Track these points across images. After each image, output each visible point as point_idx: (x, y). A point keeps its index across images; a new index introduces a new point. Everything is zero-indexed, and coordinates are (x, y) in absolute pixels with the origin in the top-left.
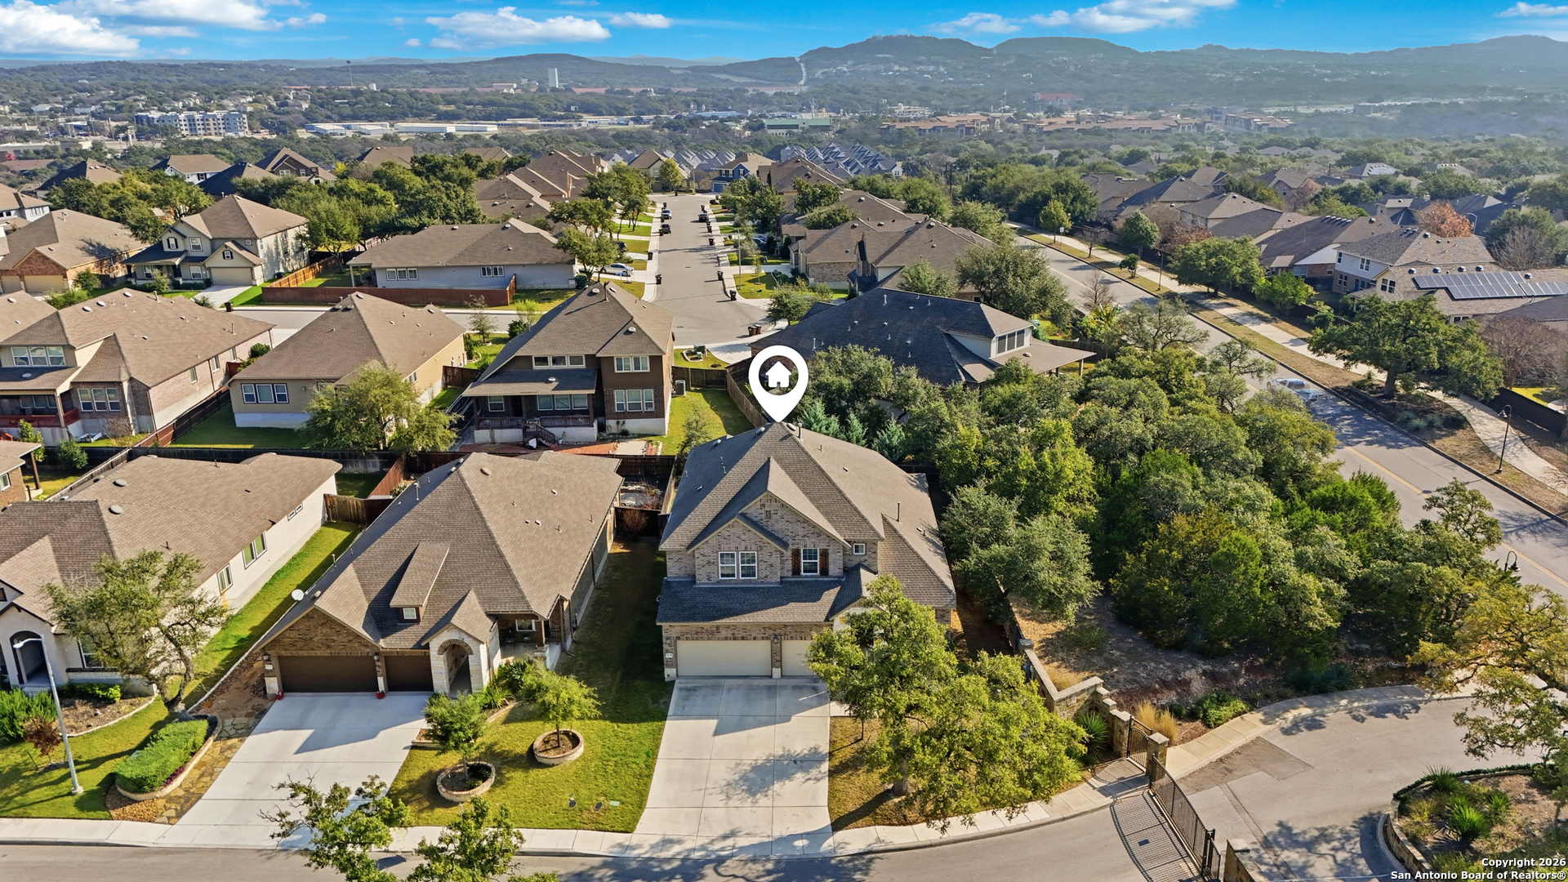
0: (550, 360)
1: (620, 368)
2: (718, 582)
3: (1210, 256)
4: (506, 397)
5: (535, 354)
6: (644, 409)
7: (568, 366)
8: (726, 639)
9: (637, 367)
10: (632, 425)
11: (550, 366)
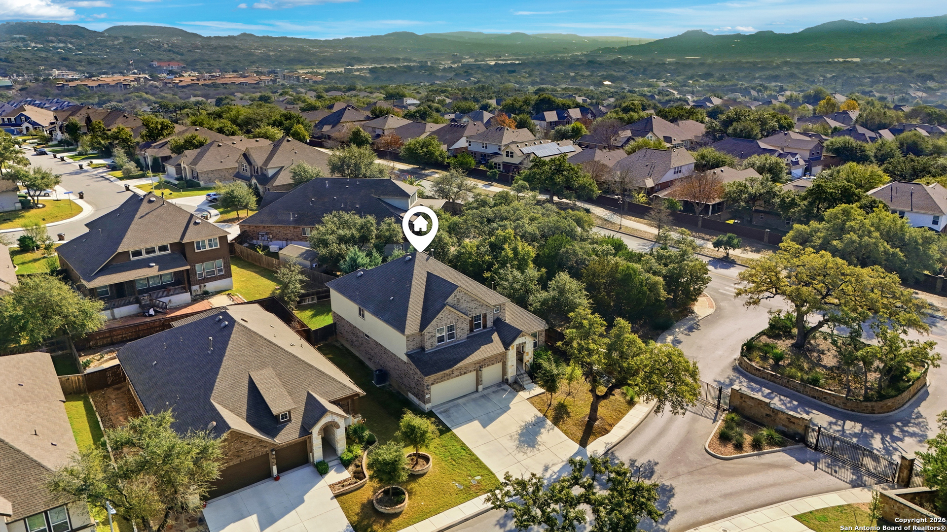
0: (144, 252)
1: (199, 248)
2: (437, 347)
3: (422, 147)
4: (110, 286)
5: (131, 249)
6: (217, 274)
7: (158, 253)
8: (457, 376)
9: (210, 245)
10: (210, 286)
11: (144, 256)
